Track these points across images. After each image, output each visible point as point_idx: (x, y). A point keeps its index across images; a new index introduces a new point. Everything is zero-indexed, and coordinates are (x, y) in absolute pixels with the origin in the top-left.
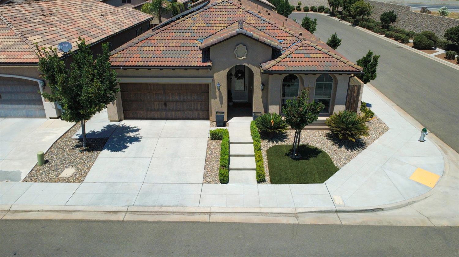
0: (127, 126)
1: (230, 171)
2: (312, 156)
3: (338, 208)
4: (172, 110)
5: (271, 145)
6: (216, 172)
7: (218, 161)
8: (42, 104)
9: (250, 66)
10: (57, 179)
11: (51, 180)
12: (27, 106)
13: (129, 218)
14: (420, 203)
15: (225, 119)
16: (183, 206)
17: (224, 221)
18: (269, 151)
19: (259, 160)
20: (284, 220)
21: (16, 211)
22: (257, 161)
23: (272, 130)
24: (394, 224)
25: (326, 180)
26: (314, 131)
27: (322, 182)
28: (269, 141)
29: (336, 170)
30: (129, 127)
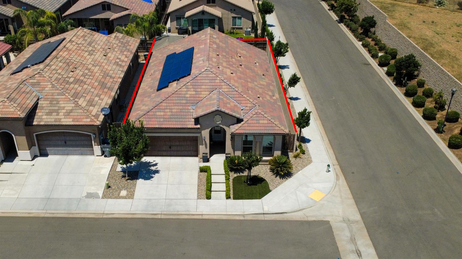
0: (148, 162)
1: (212, 192)
2: (259, 183)
3: (264, 212)
4: (175, 151)
5: (236, 175)
6: (204, 193)
7: (205, 186)
8: (93, 147)
9: (224, 127)
10: (119, 197)
11: (116, 198)
12: (82, 149)
13: (163, 217)
14: (307, 209)
15: (208, 157)
16: (188, 211)
17: (209, 218)
18: (234, 179)
19: (228, 186)
20: (237, 218)
21: (107, 214)
22: (227, 187)
23: (236, 167)
24: (289, 220)
25: (262, 198)
26: (263, 166)
27: (260, 199)
28: (235, 173)
29: (270, 191)
30: (149, 163)
